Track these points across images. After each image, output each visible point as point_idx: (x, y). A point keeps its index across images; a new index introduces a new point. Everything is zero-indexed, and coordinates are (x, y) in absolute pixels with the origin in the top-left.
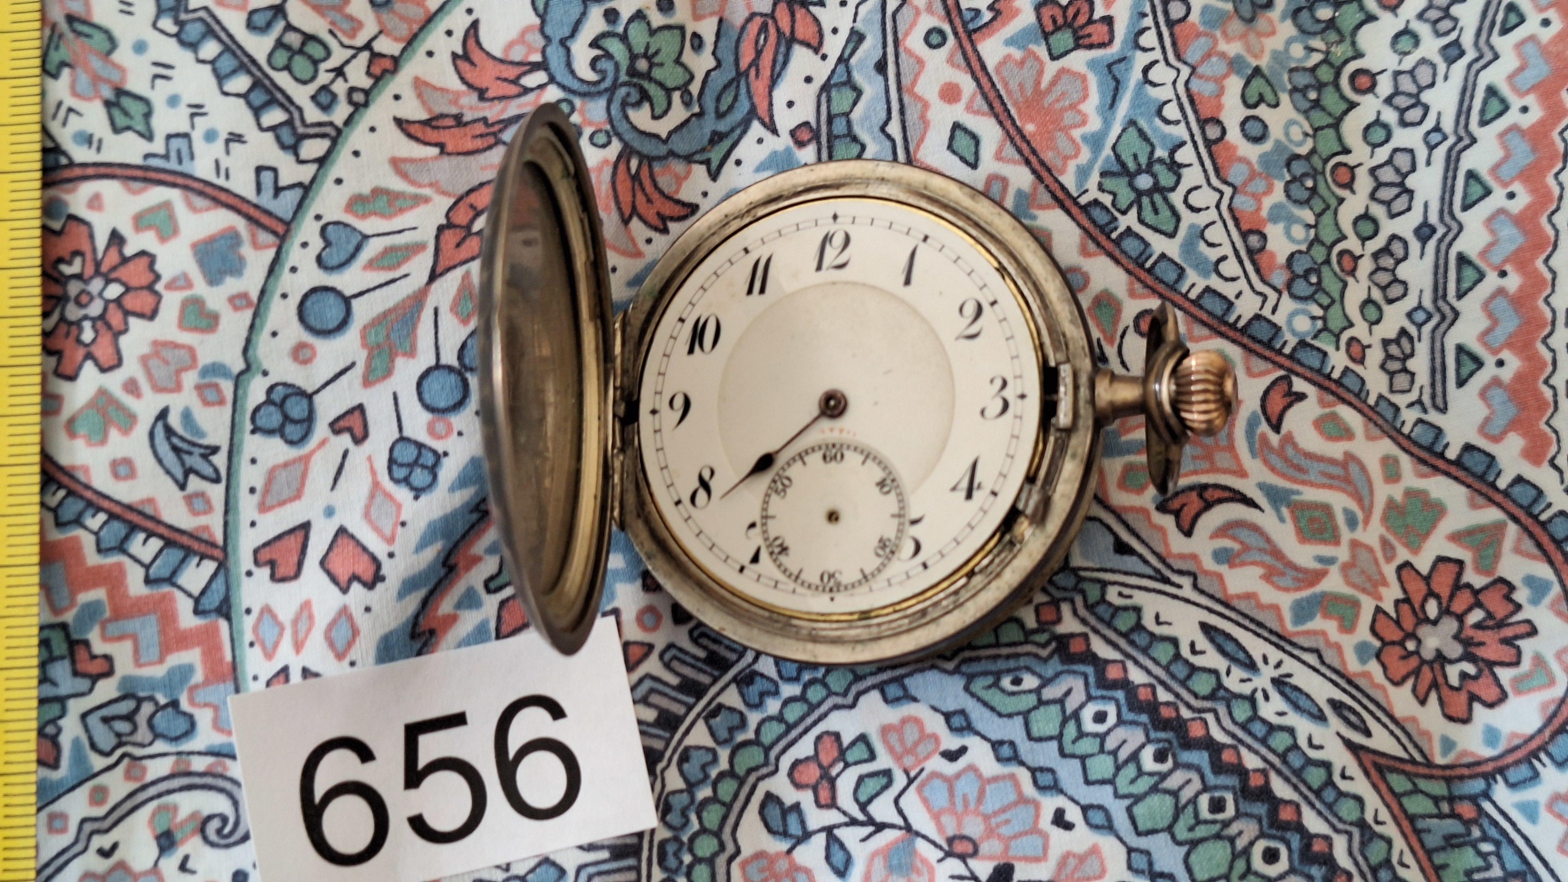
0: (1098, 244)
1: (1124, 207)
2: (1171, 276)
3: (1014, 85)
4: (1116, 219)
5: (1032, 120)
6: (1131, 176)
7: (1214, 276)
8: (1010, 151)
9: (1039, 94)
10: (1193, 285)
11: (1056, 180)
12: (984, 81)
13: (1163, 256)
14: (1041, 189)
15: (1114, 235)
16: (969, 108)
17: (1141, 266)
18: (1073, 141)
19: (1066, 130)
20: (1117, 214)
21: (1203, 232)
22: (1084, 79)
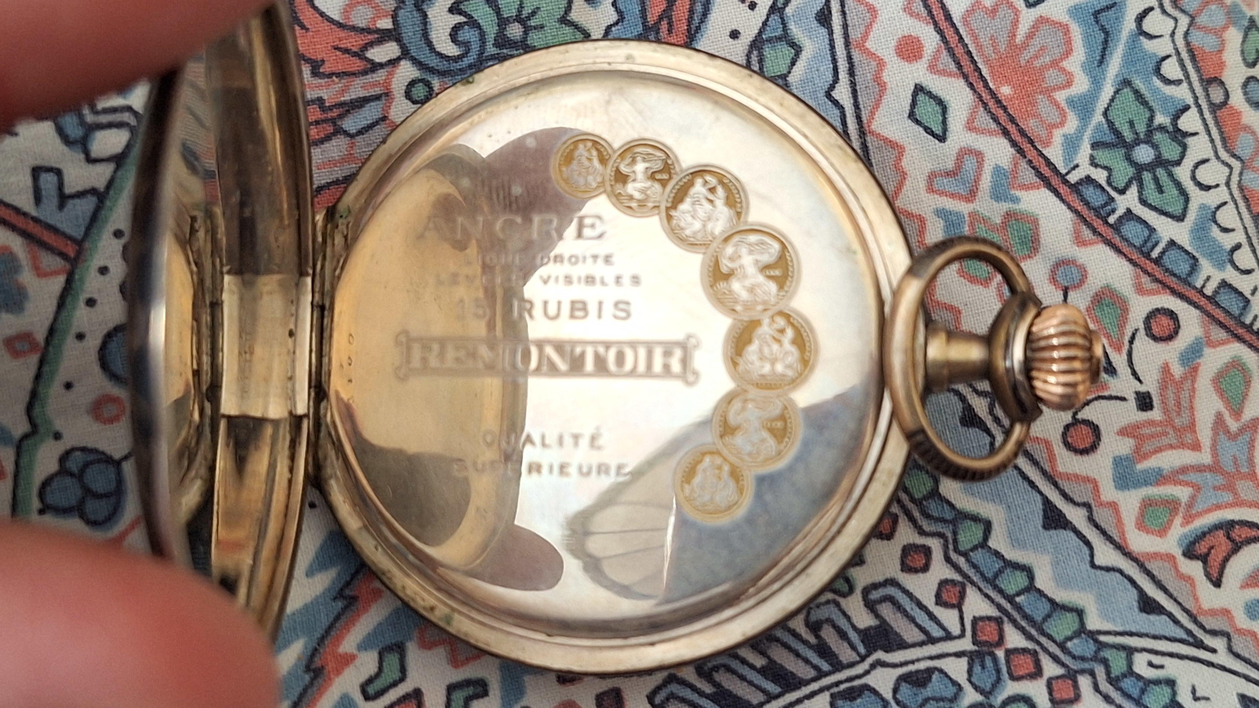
0: (1095, 231)
1: (1121, 185)
2: (1183, 268)
3: (984, 40)
4: (1112, 199)
5: (1009, 82)
6: (1129, 147)
7: (1229, 267)
8: (983, 119)
9: (1014, 49)
10: (1208, 278)
11: (1041, 154)
12: (949, 33)
13: (1172, 243)
14: (1023, 164)
15: (1112, 220)
16: (932, 68)
17: (1147, 256)
18: (1057, 105)
19: (1048, 92)
20: (1113, 194)
21: (1214, 213)
22: (1066, 30)
